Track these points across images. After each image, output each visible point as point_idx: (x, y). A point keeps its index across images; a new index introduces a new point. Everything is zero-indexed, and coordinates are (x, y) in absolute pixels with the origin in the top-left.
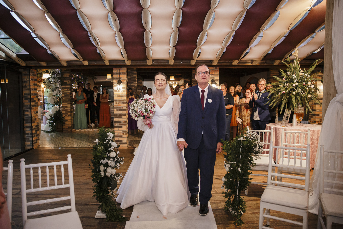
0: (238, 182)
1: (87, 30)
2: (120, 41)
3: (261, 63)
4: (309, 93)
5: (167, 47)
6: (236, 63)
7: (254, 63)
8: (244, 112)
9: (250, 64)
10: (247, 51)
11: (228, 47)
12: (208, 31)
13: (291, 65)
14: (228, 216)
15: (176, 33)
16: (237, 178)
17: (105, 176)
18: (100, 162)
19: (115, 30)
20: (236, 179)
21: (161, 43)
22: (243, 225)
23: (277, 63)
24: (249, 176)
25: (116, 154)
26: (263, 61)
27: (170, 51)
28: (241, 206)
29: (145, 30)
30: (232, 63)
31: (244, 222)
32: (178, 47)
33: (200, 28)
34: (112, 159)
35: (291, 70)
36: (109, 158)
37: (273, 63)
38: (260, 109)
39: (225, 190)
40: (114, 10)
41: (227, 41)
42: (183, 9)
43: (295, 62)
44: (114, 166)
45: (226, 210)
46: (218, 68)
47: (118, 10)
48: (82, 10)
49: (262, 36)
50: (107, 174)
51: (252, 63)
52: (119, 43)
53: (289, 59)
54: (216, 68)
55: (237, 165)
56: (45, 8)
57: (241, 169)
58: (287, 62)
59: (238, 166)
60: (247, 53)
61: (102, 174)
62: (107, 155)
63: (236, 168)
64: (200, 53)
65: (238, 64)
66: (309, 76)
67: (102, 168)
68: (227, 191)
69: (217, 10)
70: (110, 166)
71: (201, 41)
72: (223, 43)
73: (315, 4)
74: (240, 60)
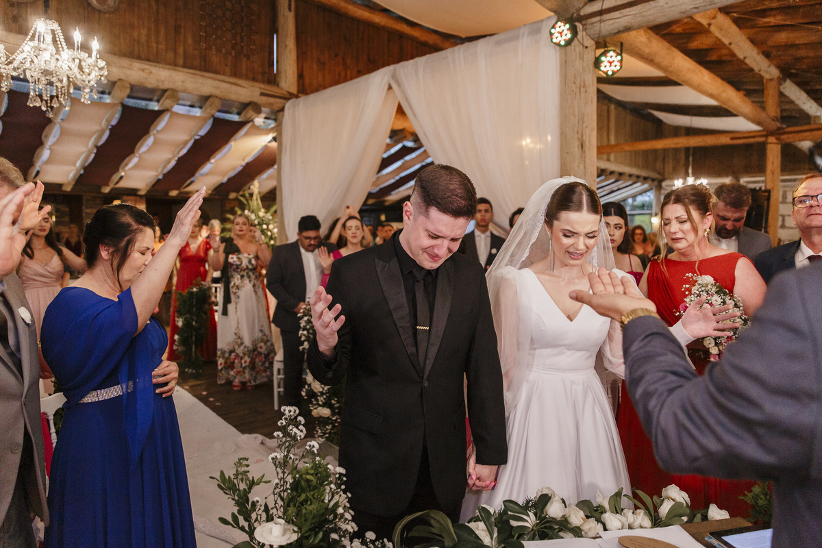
3: (212, 195)
4: (271, 238)
5: (67, 168)
6: (174, 193)
10: (192, 179)
11: (166, 174)
12: (142, 155)
13: (250, 201)
23: (232, 196)
26: (214, 193)
30: (168, 192)
32: (89, 169)
35: (250, 208)
37: (228, 196)
41: (165, 168)
43: (254, 197)
46: (145, 199)
53: (246, 194)
54: (141, 198)
58: (244, 197)
59: (193, 320)
60: (192, 182)
65: (177, 194)
66: (271, 217)
71: (127, 165)
72: (160, 170)
73: (270, 142)
74: (182, 190)
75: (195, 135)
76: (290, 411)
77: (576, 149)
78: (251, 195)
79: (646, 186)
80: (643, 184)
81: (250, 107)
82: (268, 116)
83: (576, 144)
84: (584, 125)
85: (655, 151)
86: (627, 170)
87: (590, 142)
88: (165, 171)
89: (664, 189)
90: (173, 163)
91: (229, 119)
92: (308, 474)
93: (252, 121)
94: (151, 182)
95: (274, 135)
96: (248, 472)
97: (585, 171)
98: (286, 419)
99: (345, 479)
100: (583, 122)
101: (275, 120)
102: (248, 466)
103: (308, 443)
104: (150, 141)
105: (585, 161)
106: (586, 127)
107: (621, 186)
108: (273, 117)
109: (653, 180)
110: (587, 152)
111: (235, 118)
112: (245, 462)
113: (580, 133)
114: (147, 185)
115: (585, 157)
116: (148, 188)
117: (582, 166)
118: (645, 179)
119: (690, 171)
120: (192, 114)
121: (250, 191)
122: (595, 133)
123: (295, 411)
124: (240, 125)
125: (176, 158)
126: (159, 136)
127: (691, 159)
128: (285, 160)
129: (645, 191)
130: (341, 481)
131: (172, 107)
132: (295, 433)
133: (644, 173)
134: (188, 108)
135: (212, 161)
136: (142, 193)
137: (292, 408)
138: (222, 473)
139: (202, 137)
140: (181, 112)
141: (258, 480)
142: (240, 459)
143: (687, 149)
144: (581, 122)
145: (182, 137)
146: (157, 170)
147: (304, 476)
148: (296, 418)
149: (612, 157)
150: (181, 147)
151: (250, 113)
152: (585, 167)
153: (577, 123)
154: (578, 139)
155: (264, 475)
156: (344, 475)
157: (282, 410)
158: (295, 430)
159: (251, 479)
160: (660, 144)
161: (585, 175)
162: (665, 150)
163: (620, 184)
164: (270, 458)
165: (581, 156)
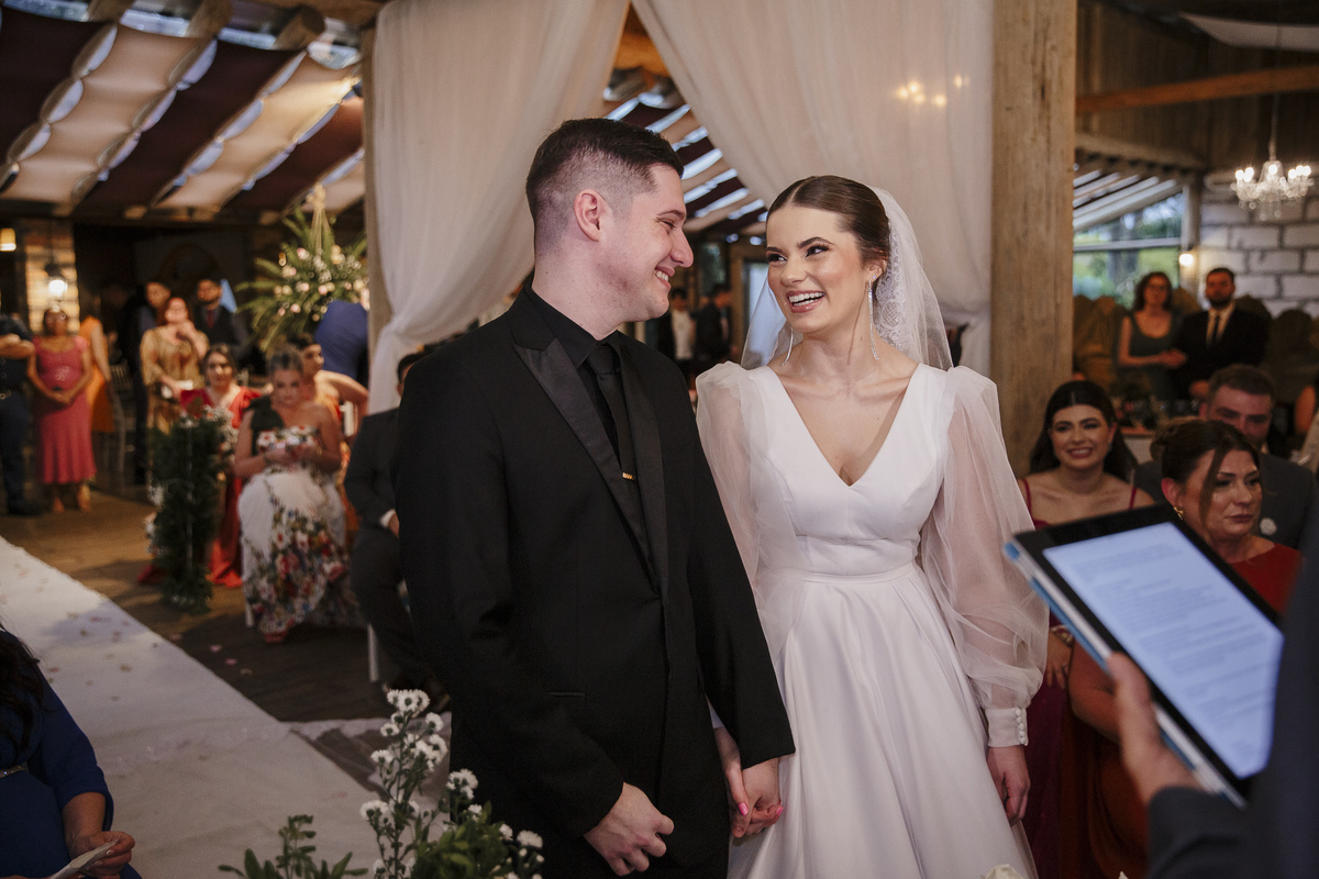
0: (190, 528)
6: (136, 212)
7: (198, 217)
9: (186, 218)
10: (177, 181)
11: (115, 169)
13: (307, 230)
20: (183, 521)
23: (268, 218)
30: (123, 212)
37: (258, 219)
41: (111, 154)
43: (317, 220)
46: (70, 225)
51: (190, 215)
54: (61, 225)
59: (186, 489)
60: (175, 189)
64: (14, 175)
65: (145, 215)
71: (23, 147)
72: (101, 159)
73: (346, 97)
74: (154, 205)
75: (179, 79)
76: (408, 702)
77: (1029, 101)
78: (309, 216)
79: (1169, 185)
80: (1162, 180)
81: (298, 19)
82: (340, 39)
83: (1030, 88)
84: (1049, 45)
85: (1191, 107)
86: (1127, 150)
87: (1061, 83)
88: (114, 163)
89: (1209, 191)
90: (130, 145)
91: (253, 44)
92: (454, 850)
93: (305, 48)
94: (80, 189)
95: (356, 81)
96: (312, 849)
97: (1048, 150)
98: (399, 720)
99: (540, 859)
100: (1046, 39)
101: (357, 47)
102: (311, 835)
103: (453, 775)
104: (74, 93)
105: (1048, 128)
106: (1053, 48)
107: (1113, 187)
108: (353, 40)
109: (1185, 172)
110: (1054, 106)
111: (268, 42)
112: (305, 827)
113: (1039, 65)
114: (72, 194)
115: (1049, 118)
116: (78, 201)
117: (1041, 139)
118: (1166, 171)
119: (1272, 149)
120: (169, 32)
121: (306, 207)
122: (1072, 61)
123: (420, 701)
124: (277, 60)
125: (137, 134)
126: (95, 82)
127: (1274, 121)
128: (383, 138)
129: (1162, 199)
130: (531, 864)
131: (121, 14)
132: (422, 755)
133: (1165, 158)
134: (158, 18)
135: (220, 140)
136: (65, 211)
137: (414, 695)
138: (250, 858)
139: (193, 86)
140: (141, 27)
141: (336, 867)
142: (292, 821)
143: (1266, 99)
144: (1041, 38)
145: (148, 84)
146: (93, 157)
147: (445, 856)
148: (423, 714)
149: (1095, 123)
150: (146, 107)
151: (297, 29)
152: (1048, 141)
153: (1032, 39)
154: (1035, 77)
155: (349, 857)
156: (539, 851)
157: (390, 700)
158: (421, 746)
159: (319, 867)
160: (1204, 90)
161: (1049, 159)
162: (1213, 104)
163: (1111, 181)
164: (364, 814)
165: (1040, 117)
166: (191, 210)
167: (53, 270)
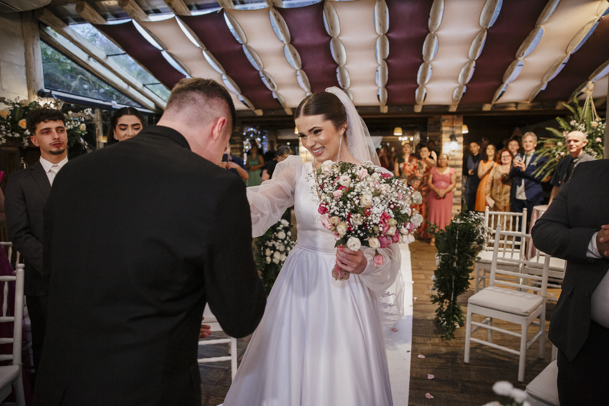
0: (453, 283)
1: (258, 68)
2: (304, 81)
3: (533, 107)
5: (372, 89)
6: (487, 107)
7: (520, 108)
8: (499, 187)
9: (514, 109)
10: (503, 89)
11: (469, 85)
12: (433, 63)
13: (579, 109)
14: (436, 328)
15: (384, 69)
16: (451, 277)
17: (272, 263)
18: (266, 244)
19: (297, 68)
20: (449, 278)
21: (363, 82)
22: (452, 340)
23: (560, 106)
24: (470, 274)
25: (287, 235)
26: (535, 104)
27: (380, 93)
28: (455, 316)
29: (337, 65)
30: (481, 108)
31: (455, 336)
32: (390, 87)
33: (419, 60)
34: (280, 241)
35: (579, 118)
36: (276, 239)
37: (555, 106)
38: (527, 180)
39: (435, 293)
40: (292, 42)
41: (465, 76)
42: (390, 35)
43: (587, 104)
44: (283, 250)
45: (437, 321)
46: (462, 117)
47: (298, 41)
48: (250, 44)
49: (522, 65)
50: (274, 260)
51: (516, 107)
52: (303, 85)
53: (576, 101)
54: (458, 117)
55: (452, 258)
56: (203, 45)
57: (458, 264)
58: (573, 105)
59: (454, 260)
60: (503, 92)
61: (269, 260)
62: (275, 235)
63: (450, 262)
64: (426, 94)
65: (492, 108)
67: (268, 252)
68: (439, 295)
69: (440, 33)
70: (278, 251)
72: (459, 80)
74: (493, 103)
90: (472, 69)
94: (457, 96)
114: (454, 100)
116: (458, 103)
125: (474, 63)
136: (453, 109)
146: (455, 79)
166: (517, 104)
167: (453, 137)
